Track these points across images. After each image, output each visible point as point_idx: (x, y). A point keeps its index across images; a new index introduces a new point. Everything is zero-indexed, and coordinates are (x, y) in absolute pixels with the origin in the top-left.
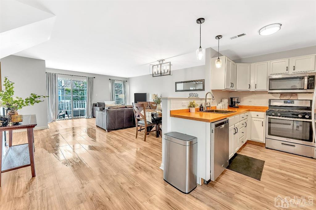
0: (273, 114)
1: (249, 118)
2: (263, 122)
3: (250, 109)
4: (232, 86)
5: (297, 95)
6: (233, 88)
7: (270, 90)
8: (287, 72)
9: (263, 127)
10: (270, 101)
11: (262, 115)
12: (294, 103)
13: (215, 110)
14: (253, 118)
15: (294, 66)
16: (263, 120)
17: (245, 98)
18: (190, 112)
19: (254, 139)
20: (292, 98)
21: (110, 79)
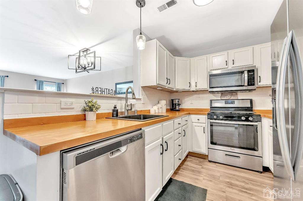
0: (215, 117)
1: (189, 123)
2: (204, 128)
3: (190, 112)
4: (168, 83)
5: (237, 94)
6: (170, 86)
7: (210, 88)
8: (227, 67)
9: (205, 134)
10: (211, 101)
11: (204, 118)
12: (234, 104)
13: (143, 115)
14: (194, 124)
15: (233, 60)
16: (204, 125)
17: (186, 99)
18: (85, 119)
19: (196, 150)
20: (232, 98)
21: (35, 80)
